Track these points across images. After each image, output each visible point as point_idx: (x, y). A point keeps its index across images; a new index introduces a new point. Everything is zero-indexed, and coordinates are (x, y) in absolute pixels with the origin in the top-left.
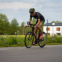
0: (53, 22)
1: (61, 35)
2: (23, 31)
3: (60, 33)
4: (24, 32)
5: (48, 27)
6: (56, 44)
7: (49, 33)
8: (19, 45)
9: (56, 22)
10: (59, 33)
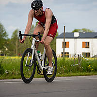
0: (76, 31)
1: (91, 56)
2: (17, 48)
3: (89, 53)
4: (19, 50)
5: (66, 40)
6: (82, 74)
7: (68, 53)
8: (7, 76)
9: (82, 31)
10: (87, 53)
